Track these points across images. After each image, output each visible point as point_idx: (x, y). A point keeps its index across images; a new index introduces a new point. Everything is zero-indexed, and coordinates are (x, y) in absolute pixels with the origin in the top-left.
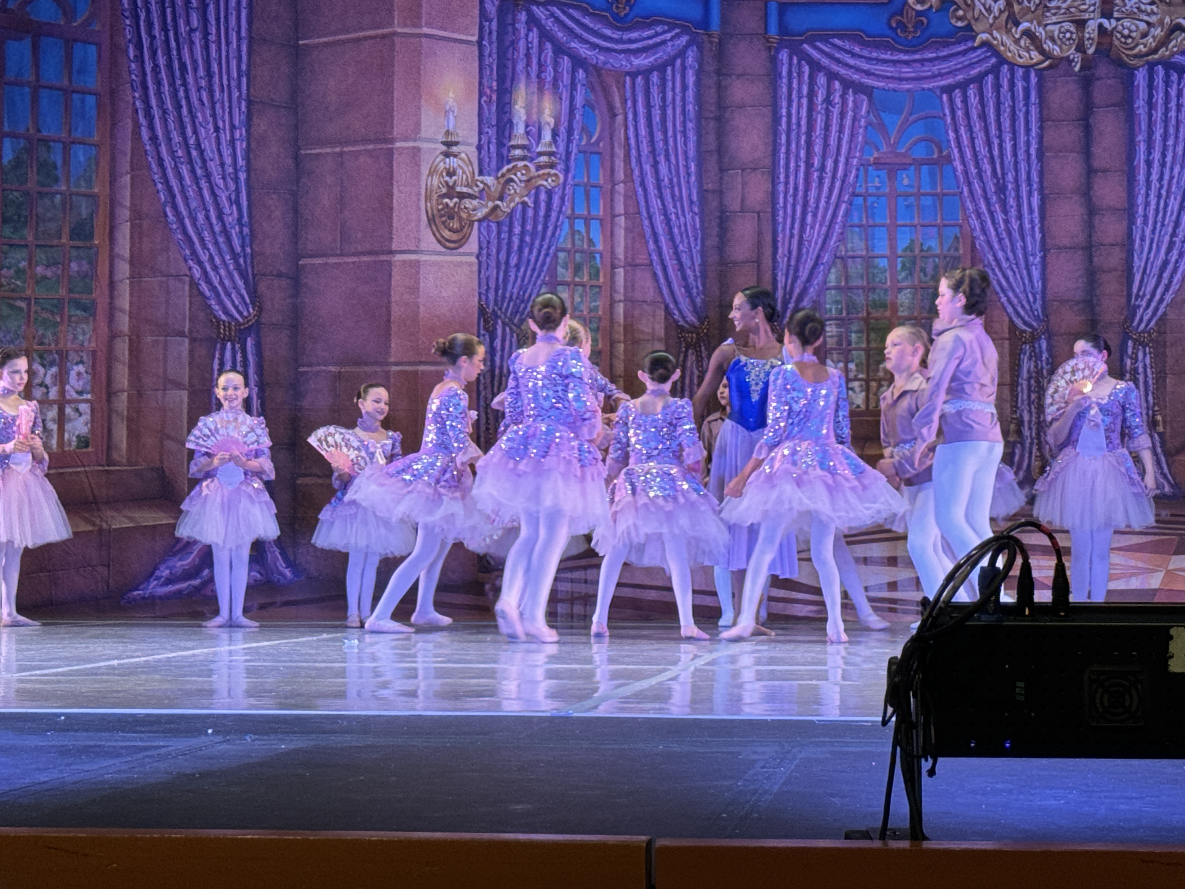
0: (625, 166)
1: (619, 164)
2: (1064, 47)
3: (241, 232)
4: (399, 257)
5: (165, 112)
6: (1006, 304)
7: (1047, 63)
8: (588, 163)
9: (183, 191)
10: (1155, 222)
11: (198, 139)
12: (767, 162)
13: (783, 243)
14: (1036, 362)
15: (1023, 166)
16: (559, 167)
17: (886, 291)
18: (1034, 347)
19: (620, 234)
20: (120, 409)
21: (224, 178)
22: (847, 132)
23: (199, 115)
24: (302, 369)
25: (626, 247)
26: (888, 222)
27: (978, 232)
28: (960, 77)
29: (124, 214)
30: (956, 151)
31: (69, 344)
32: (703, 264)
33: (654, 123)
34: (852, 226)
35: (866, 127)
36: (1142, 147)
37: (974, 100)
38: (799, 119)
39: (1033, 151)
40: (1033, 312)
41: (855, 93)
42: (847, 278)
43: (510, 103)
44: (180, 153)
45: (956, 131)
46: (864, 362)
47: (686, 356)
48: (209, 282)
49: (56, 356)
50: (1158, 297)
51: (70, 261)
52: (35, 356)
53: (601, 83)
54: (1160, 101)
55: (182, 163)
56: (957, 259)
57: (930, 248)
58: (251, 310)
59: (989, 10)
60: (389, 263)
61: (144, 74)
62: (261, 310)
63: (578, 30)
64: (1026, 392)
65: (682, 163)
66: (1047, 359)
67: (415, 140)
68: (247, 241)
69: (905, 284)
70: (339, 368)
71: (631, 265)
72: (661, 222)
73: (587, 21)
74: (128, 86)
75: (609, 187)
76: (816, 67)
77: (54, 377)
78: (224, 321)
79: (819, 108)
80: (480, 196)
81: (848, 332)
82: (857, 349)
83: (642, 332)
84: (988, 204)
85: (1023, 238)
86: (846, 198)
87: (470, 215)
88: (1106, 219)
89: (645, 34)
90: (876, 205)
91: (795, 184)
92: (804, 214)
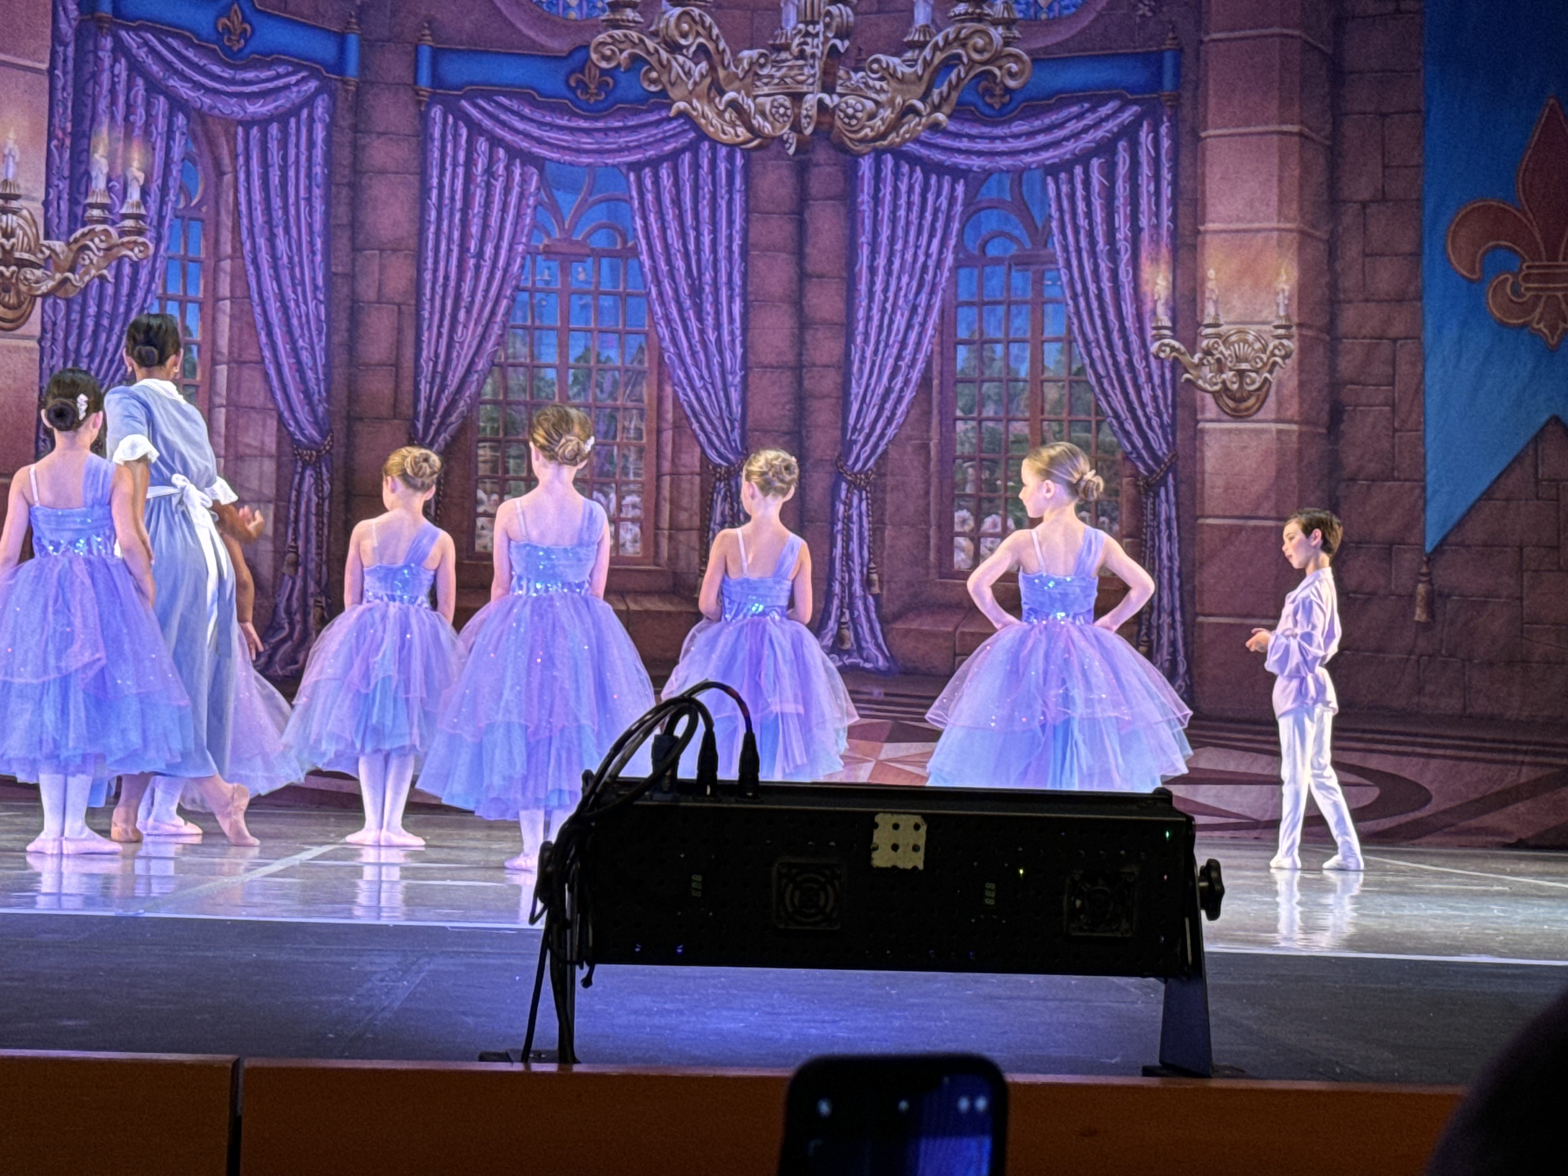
0: (233, 238)
1: (226, 236)
2: (778, 125)
6: (698, 431)
7: (755, 143)
8: (185, 231)
10: (878, 343)
12: (412, 243)
13: (429, 344)
14: (731, 504)
15: (723, 265)
16: (149, 234)
18: (729, 485)
19: (224, 322)
22: (512, 212)
25: (231, 340)
26: (559, 324)
27: (667, 343)
28: (651, 153)
30: (643, 242)
32: (328, 366)
33: (272, 187)
34: (513, 327)
35: (535, 208)
36: (865, 251)
37: (666, 182)
38: (453, 192)
39: (736, 248)
40: (729, 443)
41: (523, 165)
43: (88, 151)
45: (645, 219)
47: (302, 479)
50: (878, 431)
53: (206, 132)
54: (888, 198)
56: (641, 373)
57: (608, 358)
59: (688, 74)
63: (179, 65)
65: (305, 238)
71: (237, 362)
72: (277, 311)
73: (190, 54)
75: (213, 262)
76: (475, 129)
79: (479, 179)
80: (45, 265)
81: (505, 457)
82: (514, 479)
83: (248, 445)
84: (681, 310)
85: (721, 353)
86: (508, 293)
87: (31, 288)
88: (820, 335)
89: (264, 75)
90: (544, 303)
91: (446, 272)
92: (456, 309)
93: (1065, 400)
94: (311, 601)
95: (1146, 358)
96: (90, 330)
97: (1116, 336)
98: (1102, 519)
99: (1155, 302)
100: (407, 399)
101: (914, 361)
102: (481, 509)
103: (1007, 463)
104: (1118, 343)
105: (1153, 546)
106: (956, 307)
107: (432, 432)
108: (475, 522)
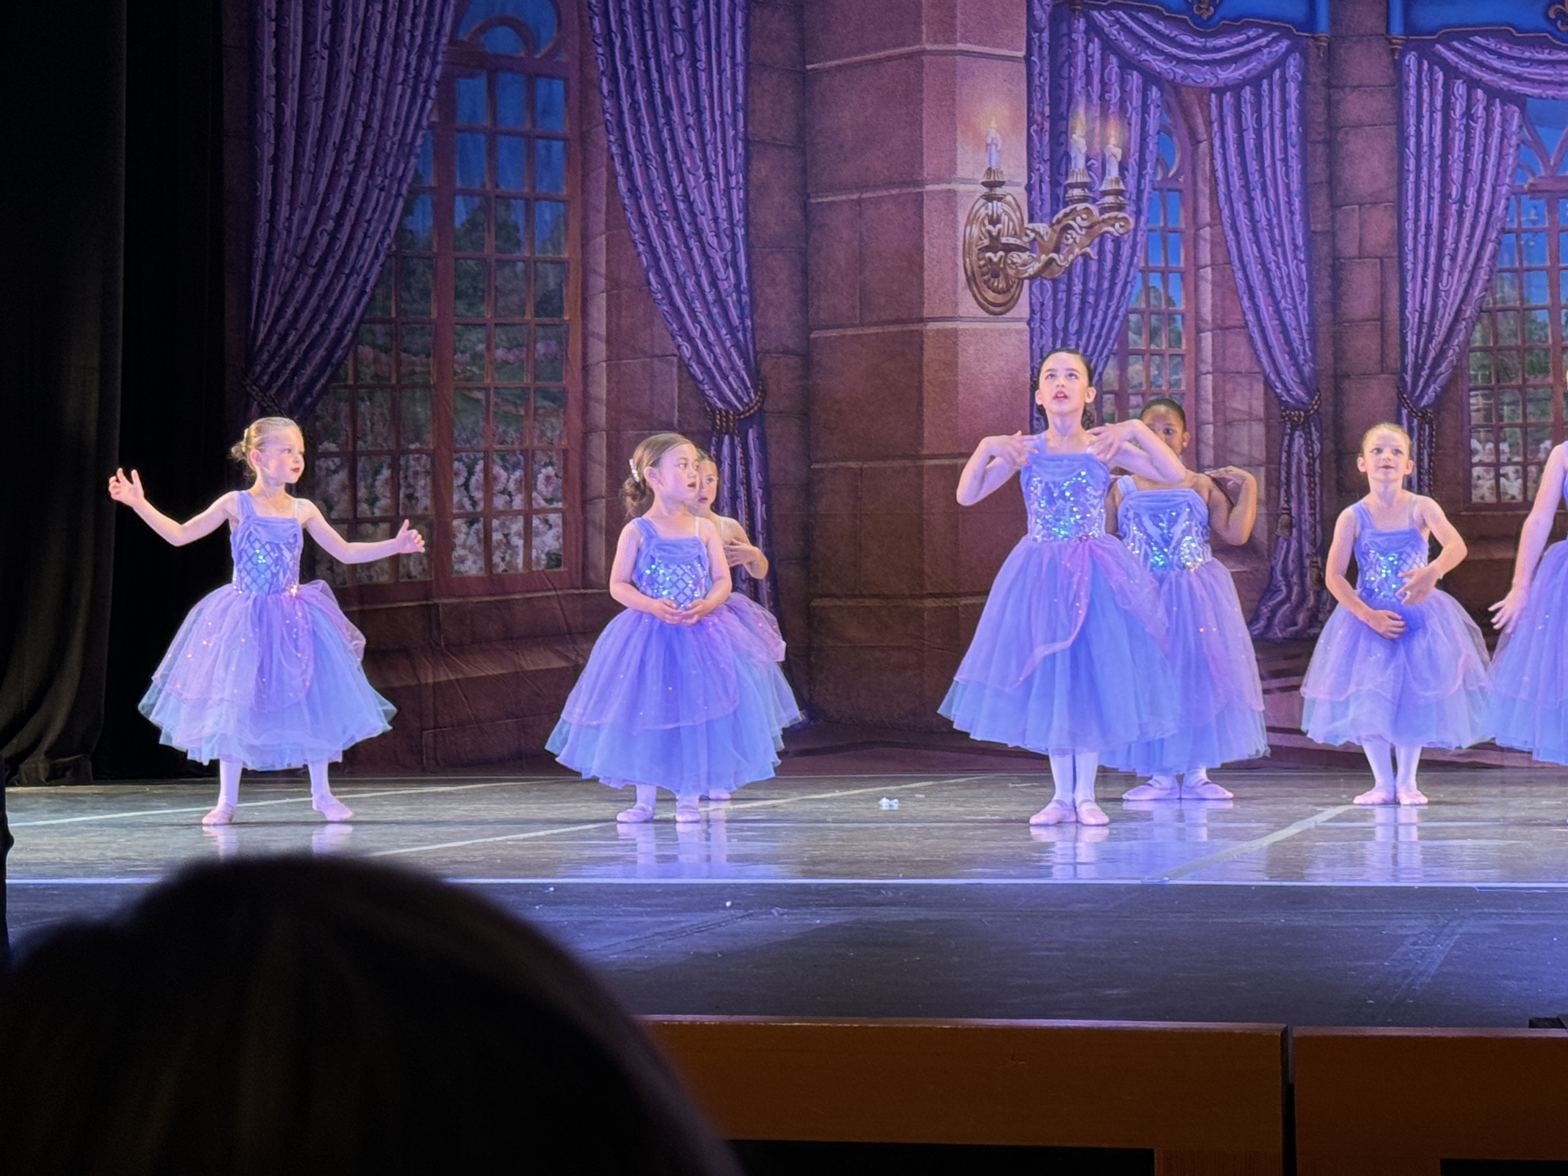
0: (1212, 205)
1: (1205, 204)
3: (739, 300)
4: (932, 326)
5: (645, 158)
8: (1165, 203)
9: (669, 253)
11: (685, 189)
12: (1392, 194)
13: (1414, 295)
16: (1128, 208)
17: (1547, 351)
19: (1207, 289)
20: (598, 521)
21: (717, 235)
22: (1493, 153)
23: (687, 159)
24: (816, 466)
25: (1214, 305)
26: (1548, 264)
29: (599, 283)
31: (536, 442)
32: (1312, 324)
33: (1247, 150)
34: (1500, 271)
35: (1518, 145)
38: (1431, 139)
41: (1503, 104)
42: (1496, 336)
43: (1066, 133)
44: (665, 207)
46: (1520, 442)
47: (1291, 440)
48: (701, 362)
49: (521, 457)
51: (535, 342)
52: (495, 457)
53: (1180, 103)
55: (668, 219)
58: (753, 396)
60: (921, 334)
61: (621, 112)
62: (764, 394)
63: (1151, 39)
65: (1283, 199)
67: (949, 182)
68: (747, 311)
70: (860, 463)
71: (1221, 328)
72: (1258, 274)
73: (1161, 27)
74: (602, 128)
75: (1192, 232)
76: (1452, 72)
77: (518, 482)
78: (720, 410)
79: (1457, 123)
80: (1031, 247)
81: (1499, 404)
82: (1511, 426)
83: (1235, 410)
86: (1494, 236)
87: (1018, 272)
89: (1234, 40)
90: (1532, 243)
91: (1428, 220)
92: (1440, 257)
94: (1307, 562)
96: (1076, 308)
100: (1394, 353)
102: (1475, 459)
107: (1421, 384)
108: (1470, 473)
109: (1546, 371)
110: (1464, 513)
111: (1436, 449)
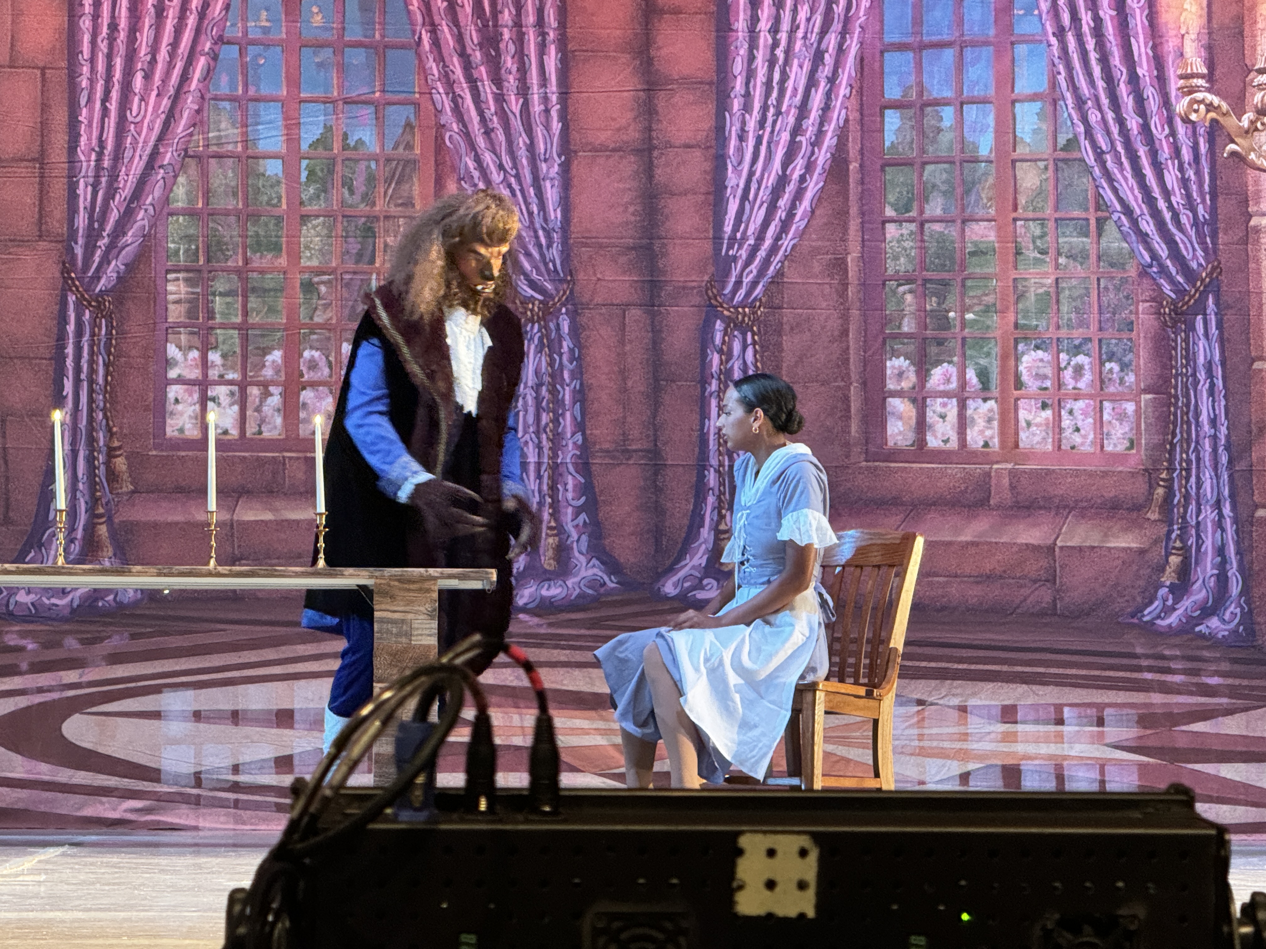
10: (765, 108)
13: (90, 125)
14: (551, 356)
17: (279, 219)
18: (546, 327)
26: (284, 93)
27: (448, 117)
34: (216, 98)
40: (546, 264)
42: (207, 194)
46: (238, 350)
50: (768, 243)
56: (410, 164)
57: (360, 142)
64: (531, 410)
66: (571, 351)
69: (314, 208)
81: (208, 295)
82: (223, 326)
84: (467, 66)
85: (529, 131)
86: (208, 46)
88: (676, 99)
90: (262, 62)
91: (113, 17)
92: (128, 73)
93: (1051, 188)
95: (1170, 121)
97: (1123, 89)
98: (1108, 366)
99: (1183, 36)
100: (58, 211)
101: (820, 134)
102: (173, 374)
103: (963, 286)
104: (1128, 102)
105: (1188, 405)
106: (882, 53)
107: (97, 259)
108: (165, 394)
109: (276, 248)
110: (154, 453)
111: (116, 357)
